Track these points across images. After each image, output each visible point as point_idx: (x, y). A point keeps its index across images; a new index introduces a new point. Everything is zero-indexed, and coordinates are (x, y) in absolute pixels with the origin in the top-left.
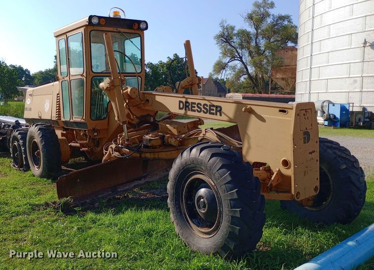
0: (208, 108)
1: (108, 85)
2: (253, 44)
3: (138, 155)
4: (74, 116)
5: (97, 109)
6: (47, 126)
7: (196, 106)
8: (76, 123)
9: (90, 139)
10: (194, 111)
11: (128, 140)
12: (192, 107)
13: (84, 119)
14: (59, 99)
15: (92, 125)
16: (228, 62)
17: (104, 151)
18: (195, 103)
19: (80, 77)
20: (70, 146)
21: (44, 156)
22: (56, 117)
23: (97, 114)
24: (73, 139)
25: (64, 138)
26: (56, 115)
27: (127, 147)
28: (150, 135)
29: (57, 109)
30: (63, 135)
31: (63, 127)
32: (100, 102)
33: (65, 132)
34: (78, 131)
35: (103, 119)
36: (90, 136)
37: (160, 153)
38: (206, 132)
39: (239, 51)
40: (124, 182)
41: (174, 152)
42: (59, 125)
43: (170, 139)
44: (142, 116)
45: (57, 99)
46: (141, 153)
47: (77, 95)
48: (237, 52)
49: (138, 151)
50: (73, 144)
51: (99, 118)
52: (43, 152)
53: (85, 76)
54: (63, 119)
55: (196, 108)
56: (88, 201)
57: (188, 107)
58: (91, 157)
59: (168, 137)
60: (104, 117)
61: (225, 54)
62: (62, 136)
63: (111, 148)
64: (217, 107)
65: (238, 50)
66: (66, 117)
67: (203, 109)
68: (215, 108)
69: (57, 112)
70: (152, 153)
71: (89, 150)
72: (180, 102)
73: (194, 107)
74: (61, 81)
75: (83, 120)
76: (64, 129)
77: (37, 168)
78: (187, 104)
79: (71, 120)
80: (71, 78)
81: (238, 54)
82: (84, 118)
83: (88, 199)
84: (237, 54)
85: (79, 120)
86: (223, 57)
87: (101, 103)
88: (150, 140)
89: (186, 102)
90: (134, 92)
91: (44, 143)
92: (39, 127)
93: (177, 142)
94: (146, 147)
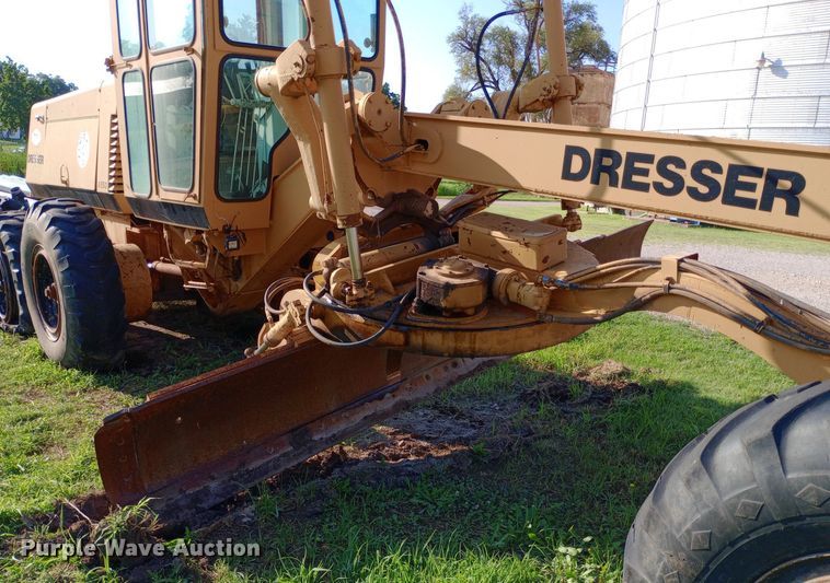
0: (721, 179)
1: (294, 73)
2: (521, 56)
3: (398, 338)
4: (162, 187)
5: (238, 164)
6: (79, 213)
7: (653, 168)
8: (170, 207)
9: (213, 255)
10: (644, 187)
11: (360, 283)
12: (630, 171)
13: (195, 197)
14: (117, 131)
15: (220, 215)
16: (472, 90)
17: (268, 309)
18: (649, 159)
19: (183, 56)
20: (153, 270)
21: (71, 305)
22: (111, 185)
23: (236, 182)
24: (162, 253)
25: (134, 247)
26: (111, 177)
27: (359, 306)
28: (445, 269)
29: (111, 162)
30: (131, 237)
31: (132, 216)
32: (247, 145)
33: (136, 230)
34: (177, 231)
35: (254, 200)
36: (215, 249)
37: (479, 334)
38: (680, 270)
39: (494, 69)
40: (333, 409)
41: (527, 331)
42: (118, 208)
43: (515, 285)
44: (395, 197)
45: (112, 132)
46: (408, 329)
47: (170, 120)
48: (490, 70)
49: (397, 325)
50: (160, 266)
51: (242, 196)
52: (66, 292)
53: (200, 52)
54: (128, 193)
55: (654, 176)
56: (213, 485)
57: (610, 171)
58: (215, 306)
59: (509, 279)
60: (259, 193)
61: (465, 74)
62: (128, 242)
63: (297, 304)
64: (773, 177)
65: (491, 66)
66: (139, 187)
67: (690, 182)
68: (760, 182)
69: (111, 170)
70: (451, 335)
71: (211, 290)
72: (571, 151)
73: (645, 173)
74: (120, 73)
75: (190, 200)
76: (135, 222)
77: (54, 334)
78: (607, 162)
79: (155, 198)
80: (154, 61)
81: (492, 75)
82: (196, 191)
83: (213, 478)
84: (489, 75)
85: (177, 197)
86: (462, 79)
87: (250, 149)
88: (448, 287)
89: (603, 153)
90: (379, 112)
91: (67, 266)
92: (52, 213)
93: (546, 298)
94: (428, 309)
